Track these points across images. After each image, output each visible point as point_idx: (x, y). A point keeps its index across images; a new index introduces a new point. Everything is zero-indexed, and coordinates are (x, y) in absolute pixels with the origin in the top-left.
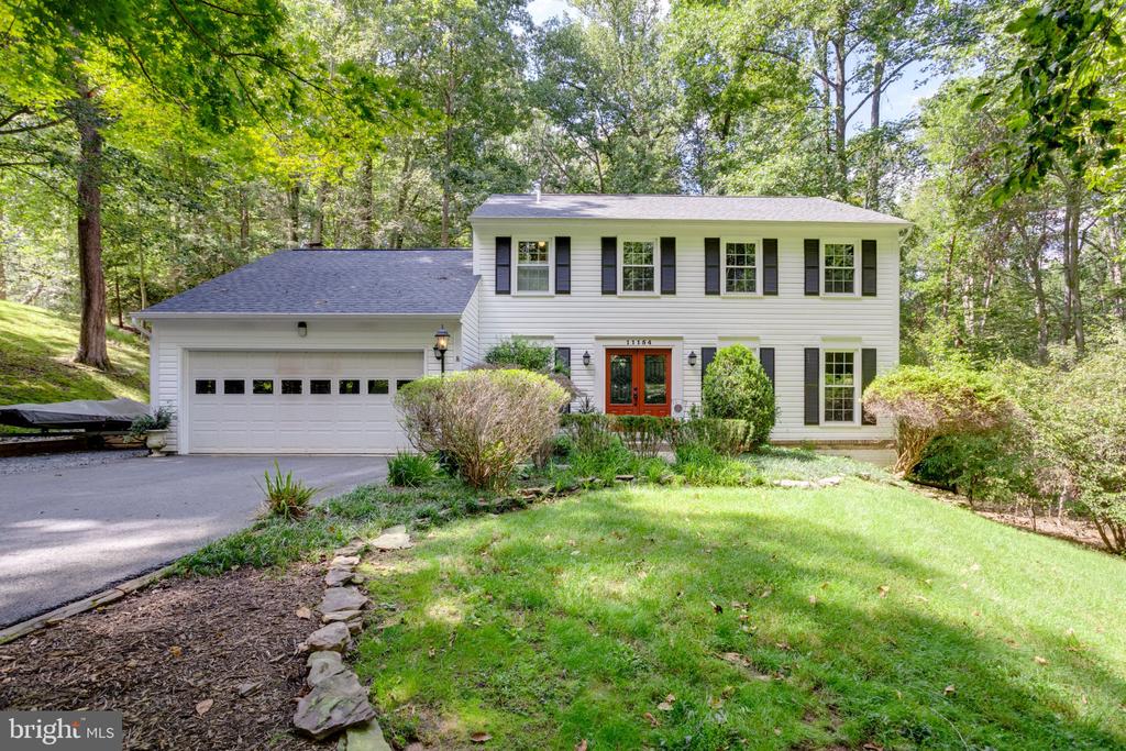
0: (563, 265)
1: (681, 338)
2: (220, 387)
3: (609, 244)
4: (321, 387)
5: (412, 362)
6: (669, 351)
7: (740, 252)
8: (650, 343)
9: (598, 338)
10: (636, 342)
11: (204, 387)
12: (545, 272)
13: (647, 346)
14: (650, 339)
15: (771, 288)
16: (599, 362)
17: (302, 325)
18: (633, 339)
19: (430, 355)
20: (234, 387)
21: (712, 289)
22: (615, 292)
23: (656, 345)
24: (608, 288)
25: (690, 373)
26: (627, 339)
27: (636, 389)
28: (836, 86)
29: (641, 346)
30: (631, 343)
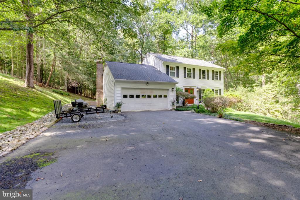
0: (178, 72)
1: (196, 87)
2: (128, 96)
3: (185, 68)
4: (149, 96)
5: (166, 91)
6: (194, 89)
7: (204, 72)
11: (125, 96)
12: (174, 73)
14: (191, 87)
15: (208, 79)
17: (148, 83)
18: (189, 86)
19: (170, 90)
20: (132, 96)
21: (200, 78)
22: (186, 78)
24: (185, 77)
28: (192, 35)
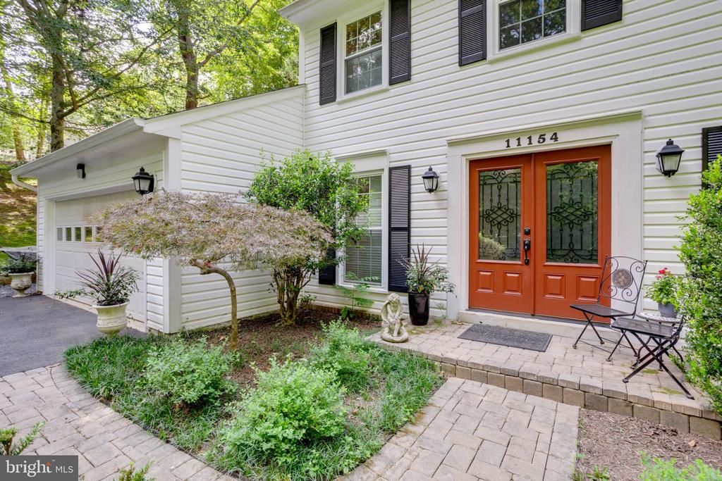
0: (402, 41)
1: (636, 116)
6: (603, 151)
8: (555, 137)
9: (452, 144)
10: (525, 142)
13: (549, 145)
16: (457, 184)
17: (81, 166)
18: (518, 135)
23: (569, 140)
25: (666, 193)
26: (506, 137)
27: (527, 233)
29: (537, 148)
30: (513, 143)
